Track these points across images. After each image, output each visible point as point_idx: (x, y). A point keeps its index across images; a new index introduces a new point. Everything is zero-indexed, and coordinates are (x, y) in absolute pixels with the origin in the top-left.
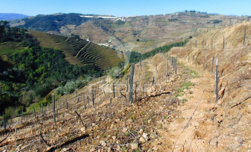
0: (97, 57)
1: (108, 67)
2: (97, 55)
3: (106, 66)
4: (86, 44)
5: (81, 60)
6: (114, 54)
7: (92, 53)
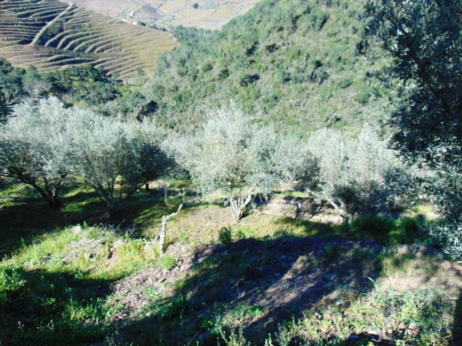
0: (99, 45)
1: (133, 71)
2: (98, 41)
3: (128, 68)
4: (60, 11)
5: (51, 56)
6: (144, 35)
7: (81, 36)
